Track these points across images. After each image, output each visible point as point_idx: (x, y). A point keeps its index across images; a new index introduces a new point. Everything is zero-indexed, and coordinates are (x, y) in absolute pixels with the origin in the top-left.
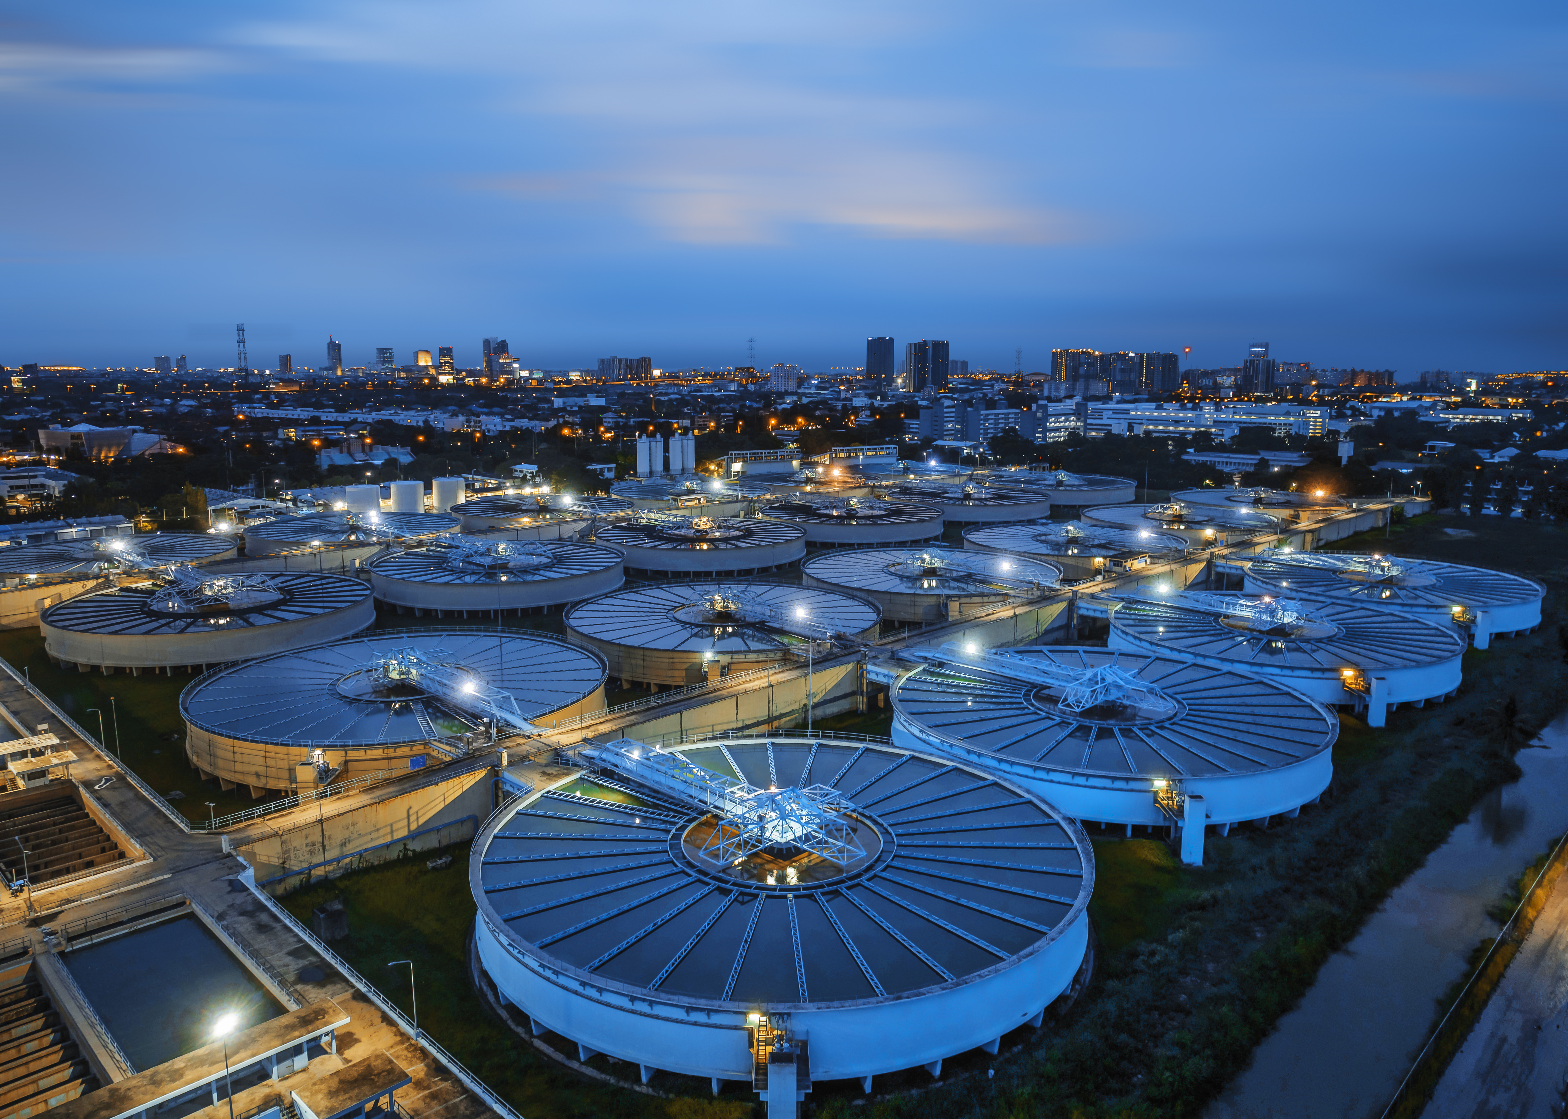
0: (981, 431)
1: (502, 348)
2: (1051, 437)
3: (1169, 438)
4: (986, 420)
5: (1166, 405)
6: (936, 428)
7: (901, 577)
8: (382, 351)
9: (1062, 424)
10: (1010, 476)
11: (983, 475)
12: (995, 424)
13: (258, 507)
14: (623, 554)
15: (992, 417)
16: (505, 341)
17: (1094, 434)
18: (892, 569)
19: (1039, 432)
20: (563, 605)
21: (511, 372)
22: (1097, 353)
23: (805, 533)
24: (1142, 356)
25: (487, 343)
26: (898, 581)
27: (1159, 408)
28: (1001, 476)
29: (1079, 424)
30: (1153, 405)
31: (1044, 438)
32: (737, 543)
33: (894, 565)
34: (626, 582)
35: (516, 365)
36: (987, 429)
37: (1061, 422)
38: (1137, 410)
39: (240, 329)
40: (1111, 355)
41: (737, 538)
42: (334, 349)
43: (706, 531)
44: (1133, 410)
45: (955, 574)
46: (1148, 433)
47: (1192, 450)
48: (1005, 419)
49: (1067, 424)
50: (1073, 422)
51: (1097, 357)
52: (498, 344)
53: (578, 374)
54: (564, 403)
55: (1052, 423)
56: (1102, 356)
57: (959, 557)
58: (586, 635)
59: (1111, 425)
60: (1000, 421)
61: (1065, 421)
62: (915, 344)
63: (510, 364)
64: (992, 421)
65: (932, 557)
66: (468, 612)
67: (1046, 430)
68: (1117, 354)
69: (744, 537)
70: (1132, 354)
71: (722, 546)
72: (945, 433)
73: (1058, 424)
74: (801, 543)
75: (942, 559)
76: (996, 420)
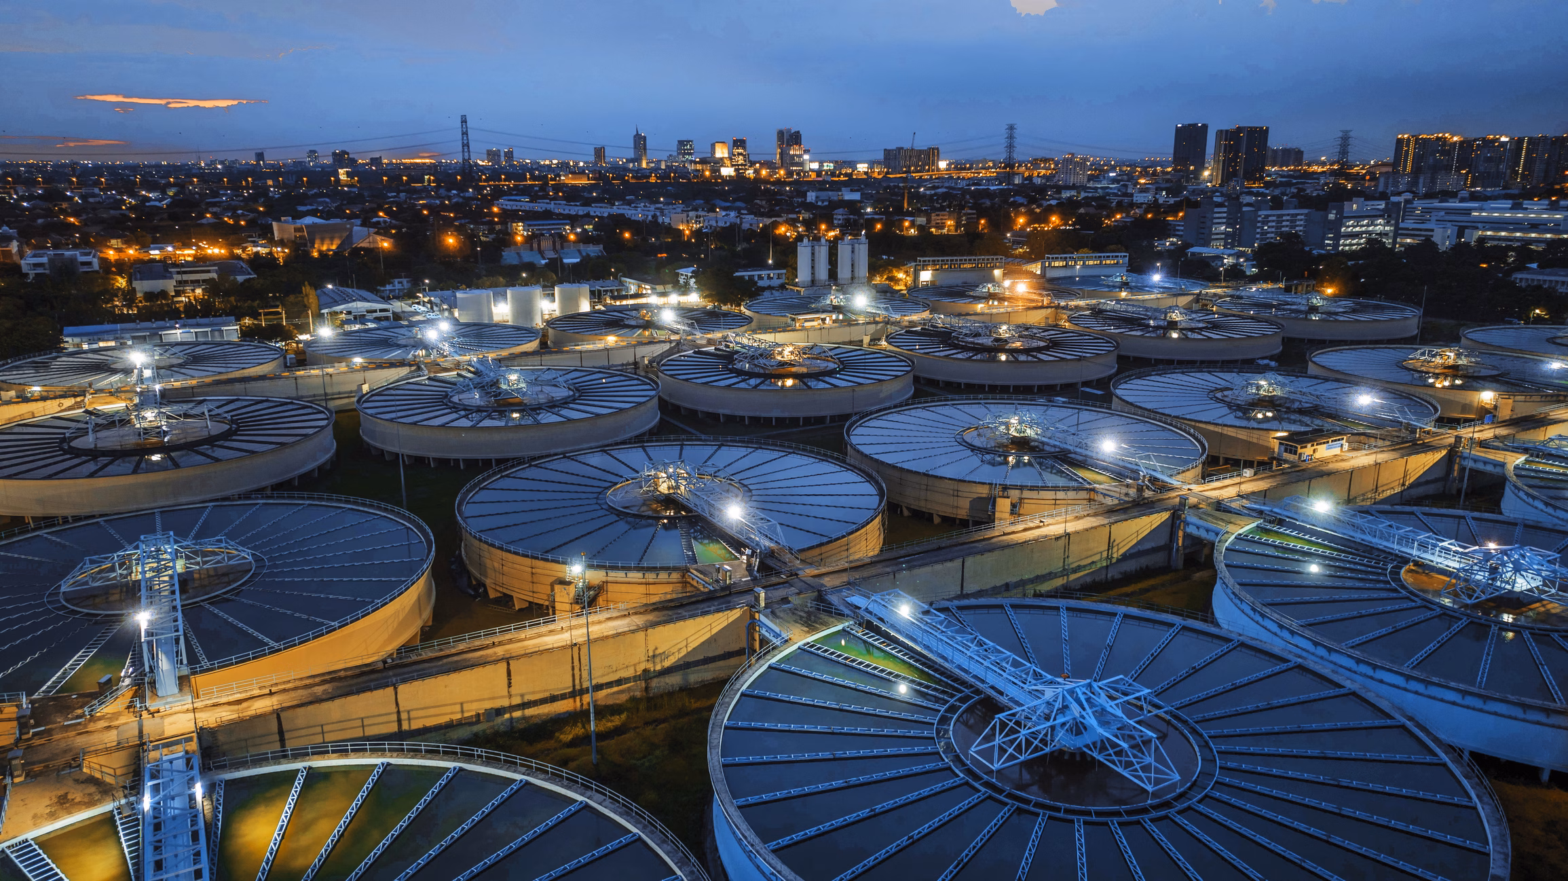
0: (1258, 236)
1: (795, 138)
2: (1346, 245)
3: (1509, 248)
4: (1265, 223)
5: (1526, 204)
6: (1203, 231)
7: (1230, 405)
8: (681, 143)
9: (1364, 229)
10: (1249, 297)
11: (1215, 295)
12: (1277, 228)
13: (375, 311)
14: (913, 363)
15: (1274, 218)
16: (798, 132)
17: (1409, 241)
18: (1219, 395)
19: (1329, 239)
20: (846, 417)
21: (801, 164)
22: (1455, 139)
23: (1116, 348)
24: (1521, 141)
25: (781, 134)
26: (1226, 410)
27: (1517, 207)
28: (1240, 298)
29: (1387, 228)
30: (1508, 204)
31: (1336, 245)
32: (1040, 356)
33: (1222, 390)
34: (915, 396)
35: (806, 157)
36: (1264, 233)
37: (1363, 226)
38: (1481, 209)
39: (464, 121)
40: (1475, 140)
41: (1039, 350)
42: (640, 142)
43: (1006, 341)
44: (1475, 209)
45: (1296, 405)
46: (1482, 240)
47: (1534, 266)
48: (1291, 221)
49: (1371, 228)
50: (1380, 226)
51: (1456, 143)
52: (791, 136)
53: (866, 165)
54: (817, 197)
55: (1350, 227)
56: (1461, 143)
57: (1303, 384)
58: (866, 456)
59: (1432, 230)
60: (1284, 223)
61: (1368, 225)
62: (1227, 131)
63: (800, 156)
64: (1274, 224)
65: (1270, 384)
66: (750, 418)
67: (1338, 236)
68: (1484, 139)
69: (1047, 348)
70: (1504, 139)
71: (1022, 358)
72: (1213, 237)
73: (1357, 229)
74: (1112, 359)
75: (1283, 385)
76: (1278, 222)
